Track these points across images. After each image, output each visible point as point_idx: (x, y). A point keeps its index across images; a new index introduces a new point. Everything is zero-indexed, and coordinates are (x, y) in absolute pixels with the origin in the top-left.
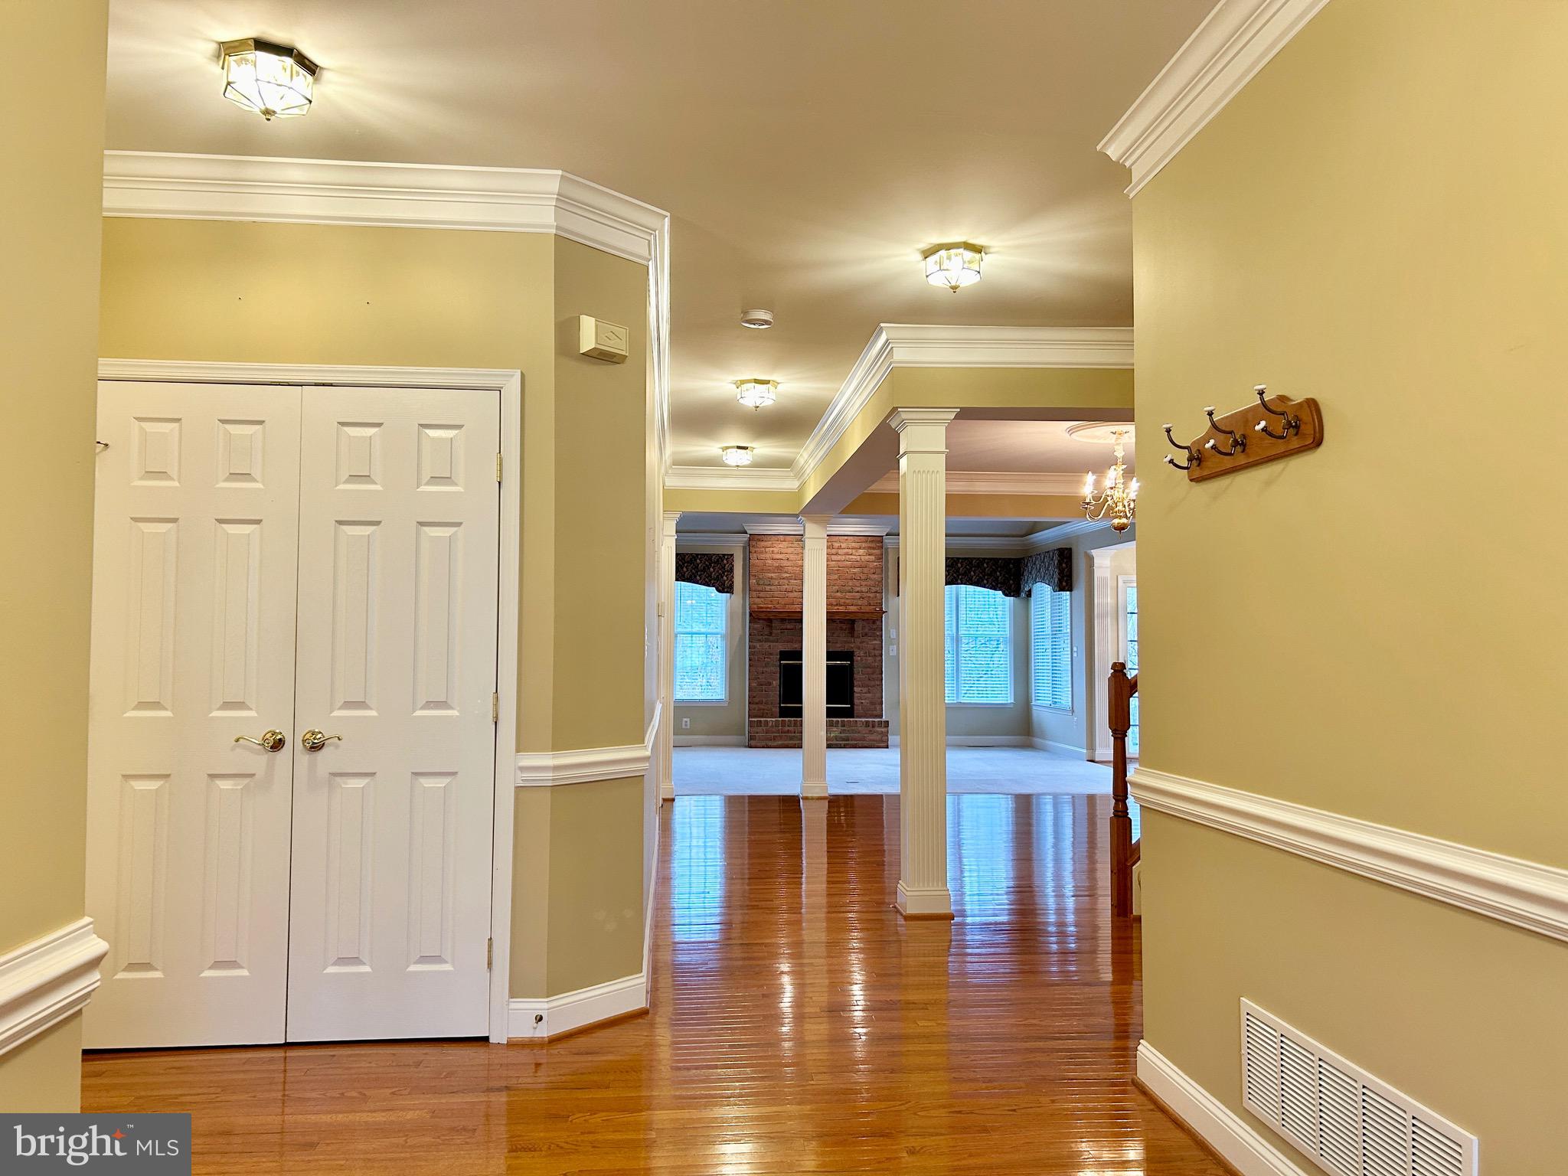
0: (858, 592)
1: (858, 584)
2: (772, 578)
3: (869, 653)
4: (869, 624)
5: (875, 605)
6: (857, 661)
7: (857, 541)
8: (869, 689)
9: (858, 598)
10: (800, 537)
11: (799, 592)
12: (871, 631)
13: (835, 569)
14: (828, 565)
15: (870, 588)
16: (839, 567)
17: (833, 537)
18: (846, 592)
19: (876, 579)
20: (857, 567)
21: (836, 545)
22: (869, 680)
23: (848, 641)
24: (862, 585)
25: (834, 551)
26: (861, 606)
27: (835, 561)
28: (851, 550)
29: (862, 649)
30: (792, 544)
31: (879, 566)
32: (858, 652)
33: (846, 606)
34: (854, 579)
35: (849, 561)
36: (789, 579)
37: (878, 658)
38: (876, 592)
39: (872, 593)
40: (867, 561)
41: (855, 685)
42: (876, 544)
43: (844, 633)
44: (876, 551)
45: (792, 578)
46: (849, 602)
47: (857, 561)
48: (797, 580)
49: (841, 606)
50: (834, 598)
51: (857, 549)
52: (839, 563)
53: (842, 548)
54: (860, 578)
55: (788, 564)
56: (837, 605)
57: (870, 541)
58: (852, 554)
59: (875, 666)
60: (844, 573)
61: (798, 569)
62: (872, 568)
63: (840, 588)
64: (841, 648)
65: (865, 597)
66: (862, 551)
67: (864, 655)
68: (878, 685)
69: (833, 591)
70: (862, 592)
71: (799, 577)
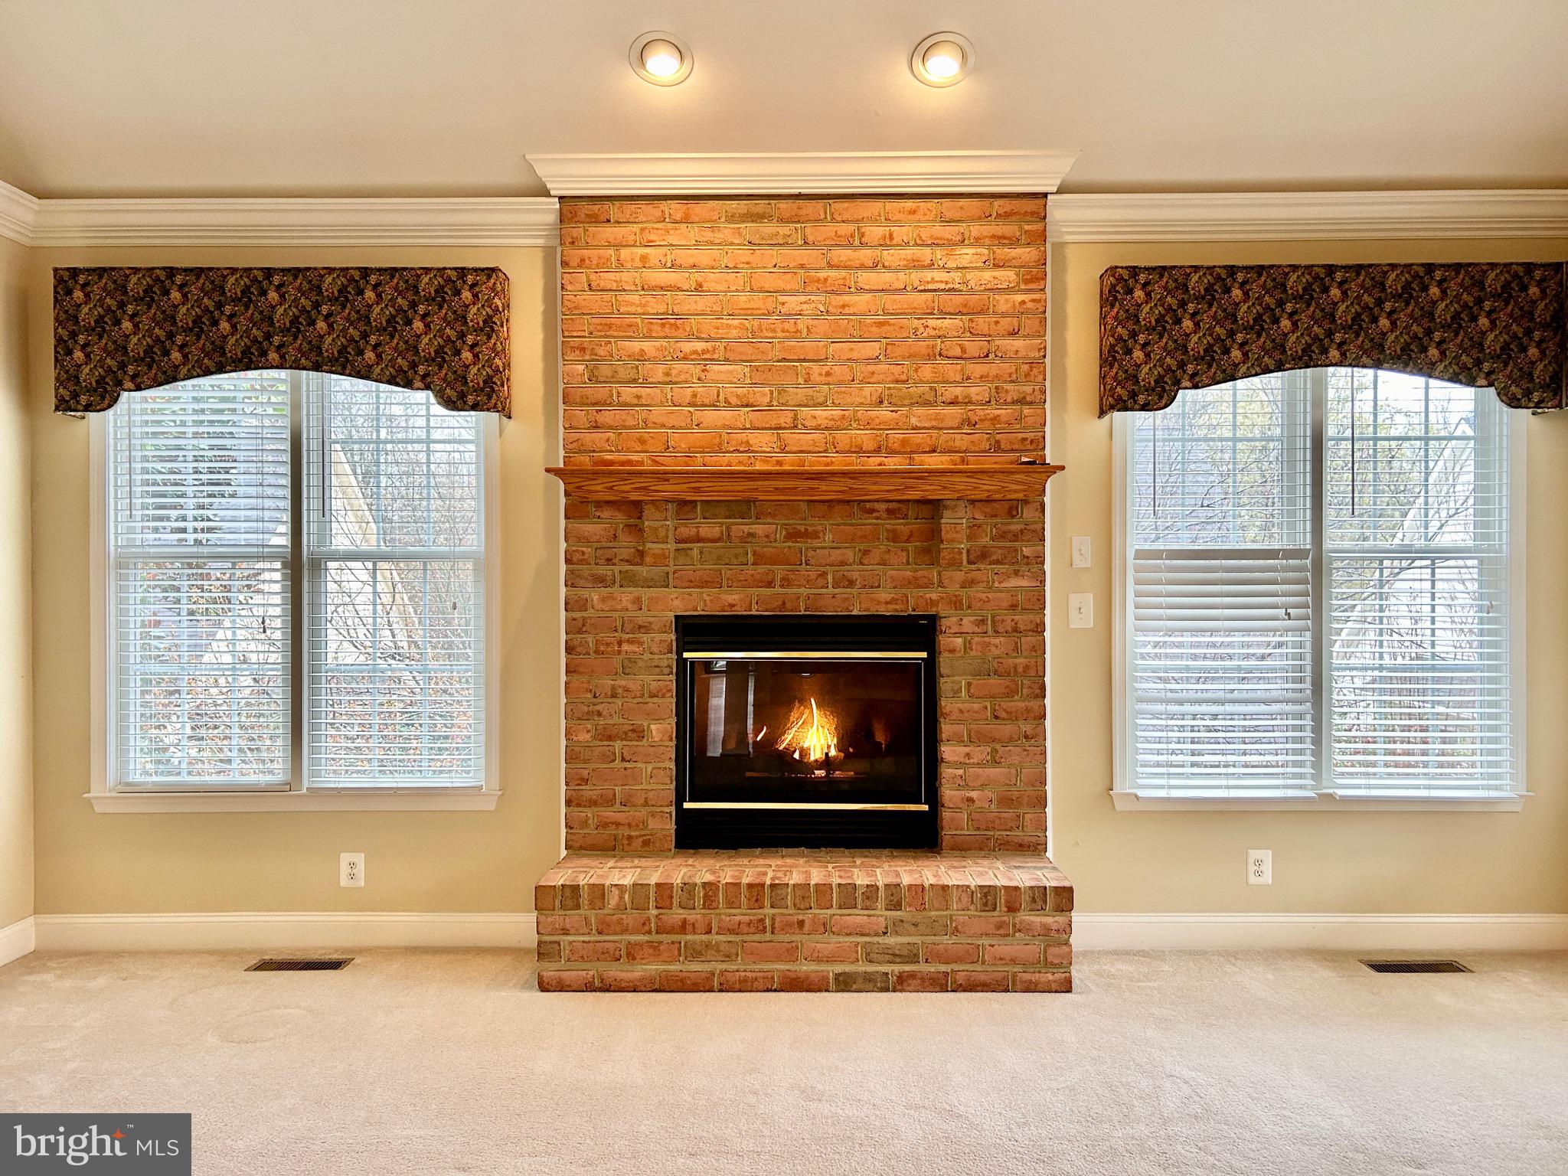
0: (954, 402)
1: (952, 370)
2: (641, 357)
3: (993, 622)
4: (996, 516)
5: (1016, 447)
6: (952, 651)
7: (949, 215)
8: (995, 751)
9: (954, 424)
10: (742, 206)
11: (742, 406)
12: (1001, 544)
13: (869, 320)
14: (843, 306)
15: (997, 388)
16: (885, 314)
17: (860, 203)
18: (912, 404)
19: (1020, 355)
20: (952, 310)
21: (874, 232)
22: (996, 717)
23: (916, 579)
24: (968, 378)
25: (866, 255)
26: (965, 452)
27: (870, 291)
28: (928, 250)
29: (969, 607)
30: (713, 232)
31: (1030, 305)
32: (954, 619)
33: (912, 452)
34: (940, 355)
35: (922, 288)
36: (704, 359)
37: (1028, 641)
38: (1021, 401)
39: (1006, 403)
40: (989, 286)
41: (944, 736)
42: (1021, 227)
43: (905, 554)
44: (1019, 251)
45: (716, 356)
46: (919, 441)
47: (950, 290)
48: (734, 362)
49: (893, 452)
50: (868, 425)
51: (950, 244)
52: (886, 298)
53: (894, 242)
54: (964, 350)
55: (700, 303)
56: (878, 450)
57: (998, 215)
58: (931, 266)
59: (1015, 668)
60: (904, 335)
61: (736, 322)
62: (1004, 315)
63: (889, 388)
64: (891, 607)
65: (981, 420)
66: (970, 251)
67: (977, 630)
68: (1026, 737)
69: (863, 400)
70: (970, 402)
71: (741, 353)
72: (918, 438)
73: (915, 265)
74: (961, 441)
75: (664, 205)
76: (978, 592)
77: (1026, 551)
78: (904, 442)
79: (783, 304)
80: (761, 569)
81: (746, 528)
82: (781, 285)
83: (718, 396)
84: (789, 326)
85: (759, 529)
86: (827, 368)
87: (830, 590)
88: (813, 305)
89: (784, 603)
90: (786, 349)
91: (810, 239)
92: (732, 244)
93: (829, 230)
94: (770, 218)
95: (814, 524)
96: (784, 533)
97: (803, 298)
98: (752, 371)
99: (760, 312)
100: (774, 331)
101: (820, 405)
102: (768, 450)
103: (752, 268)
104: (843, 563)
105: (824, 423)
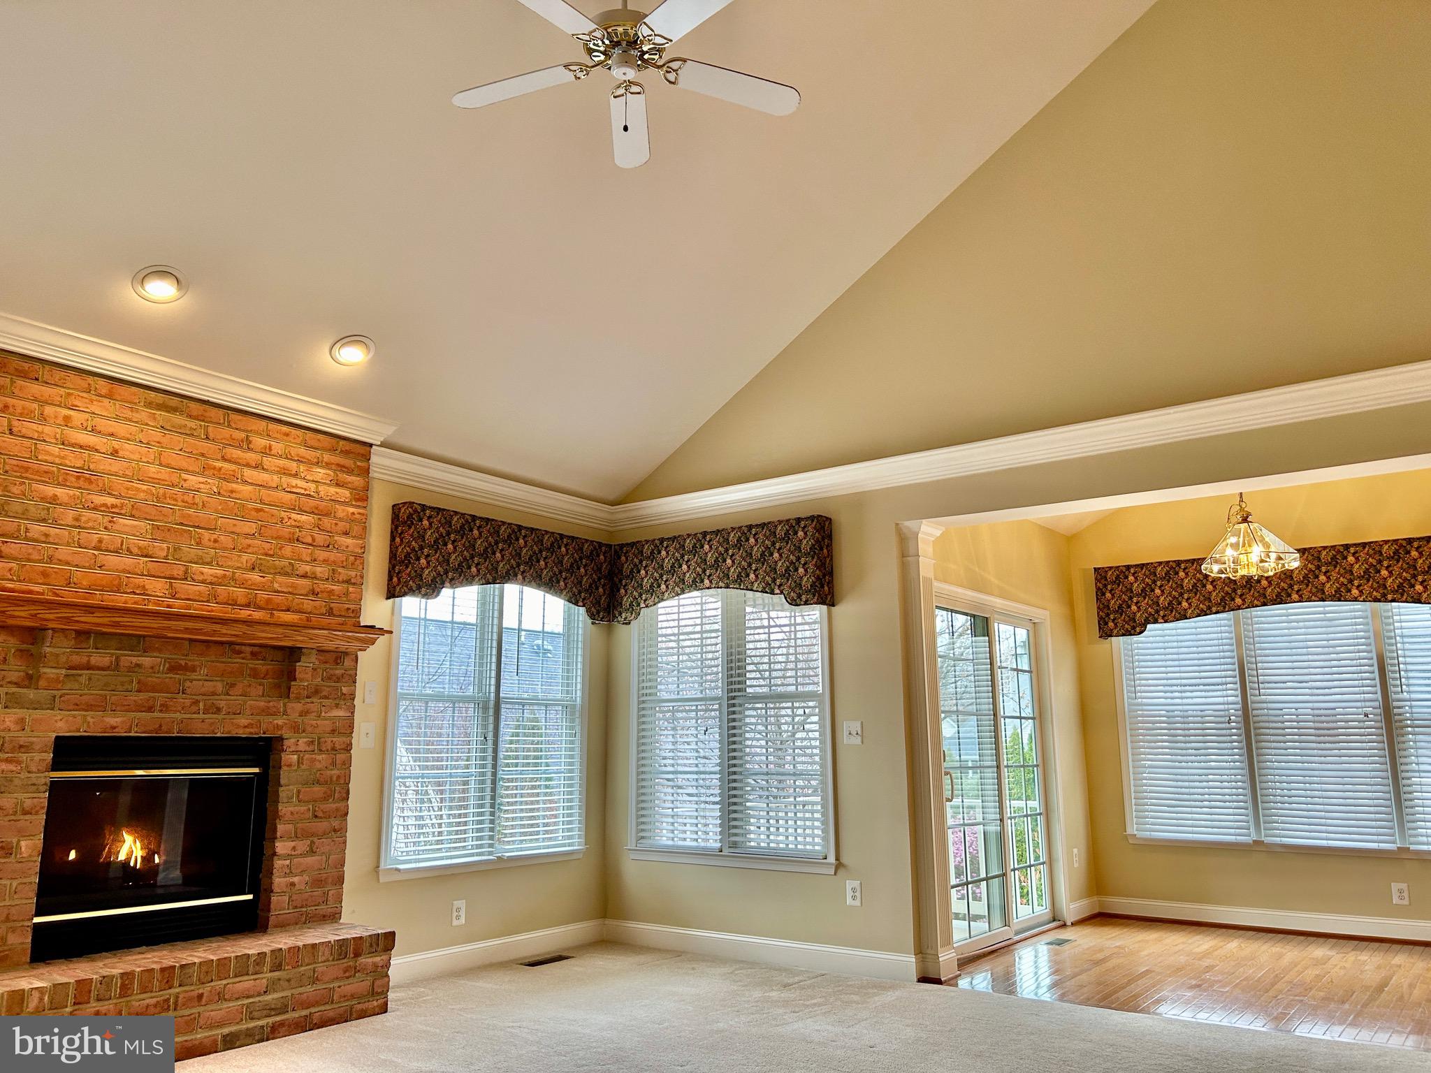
0: (305, 576)
1: (305, 552)
2: (54, 501)
3: (319, 743)
4: (326, 662)
5: (343, 614)
6: (290, 766)
7: (310, 443)
8: (312, 842)
9: (303, 592)
10: (160, 398)
11: (142, 556)
12: (329, 684)
13: (251, 505)
14: (232, 492)
15: (333, 570)
16: (262, 502)
17: (249, 418)
18: (275, 573)
19: (349, 549)
20: (307, 509)
21: (259, 442)
22: (316, 817)
23: (268, 708)
24: (315, 560)
25: (251, 457)
26: (310, 613)
27: (252, 484)
28: (294, 464)
29: (304, 731)
30: (132, 411)
31: (357, 516)
32: (293, 740)
33: (273, 609)
34: (298, 540)
35: (289, 490)
36: (112, 512)
37: (340, 757)
38: (348, 582)
39: (338, 582)
40: (333, 498)
41: (279, 834)
42: (355, 463)
43: (262, 687)
44: (354, 478)
45: (123, 512)
46: (278, 601)
47: (307, 495)
48: (138, 519)
49: (260, 608)
50: (242, 584)
51: (309, 463)
52: (263, 491)
53: (273, 452)
54: (314, 540)
55: (116, 466)
56: (248, 605)
57: (342, 451)
58: (296, 475)
59: (331, 778)
60: (274, 521)
61: (145, 487)
62: (341, 519)
63: (260, 559)
64: (248, 730)
65: (322, 592)
66: (322, 471)
67: (307, 749)
68: (335, 831)
69: (239, 565)
70: (315, 578)
71: (147, 513)
72: (278, 599)
73: (285, 472)
74: (308, 605)
75: (90, 379)
76: (310, 720)
77: (345, 690)
78: (268, 601)
79: (185, 480)
80: (143, 696)
81: (134, 660)
82: (184, 464)
83: (122, 545)
84: (188, 498)
85: (146, 661)
86: (215, 536)
87: (201, 716)
88: (208, 487)
89: (161, 726)
90: (183, 516)
91: (211, 436)
92: (147, 424)
93: (226, 432)
94: (182, 413)
95: (194, 660)
96: (167, 665)
97: (201, 480)
98: (153, 528)
99: (166, 483)
100: (176, 500)
101: (208, 564)
102: (161, 594)
103: (162, 447)
104: (214, 694)
105: (209, 579)
